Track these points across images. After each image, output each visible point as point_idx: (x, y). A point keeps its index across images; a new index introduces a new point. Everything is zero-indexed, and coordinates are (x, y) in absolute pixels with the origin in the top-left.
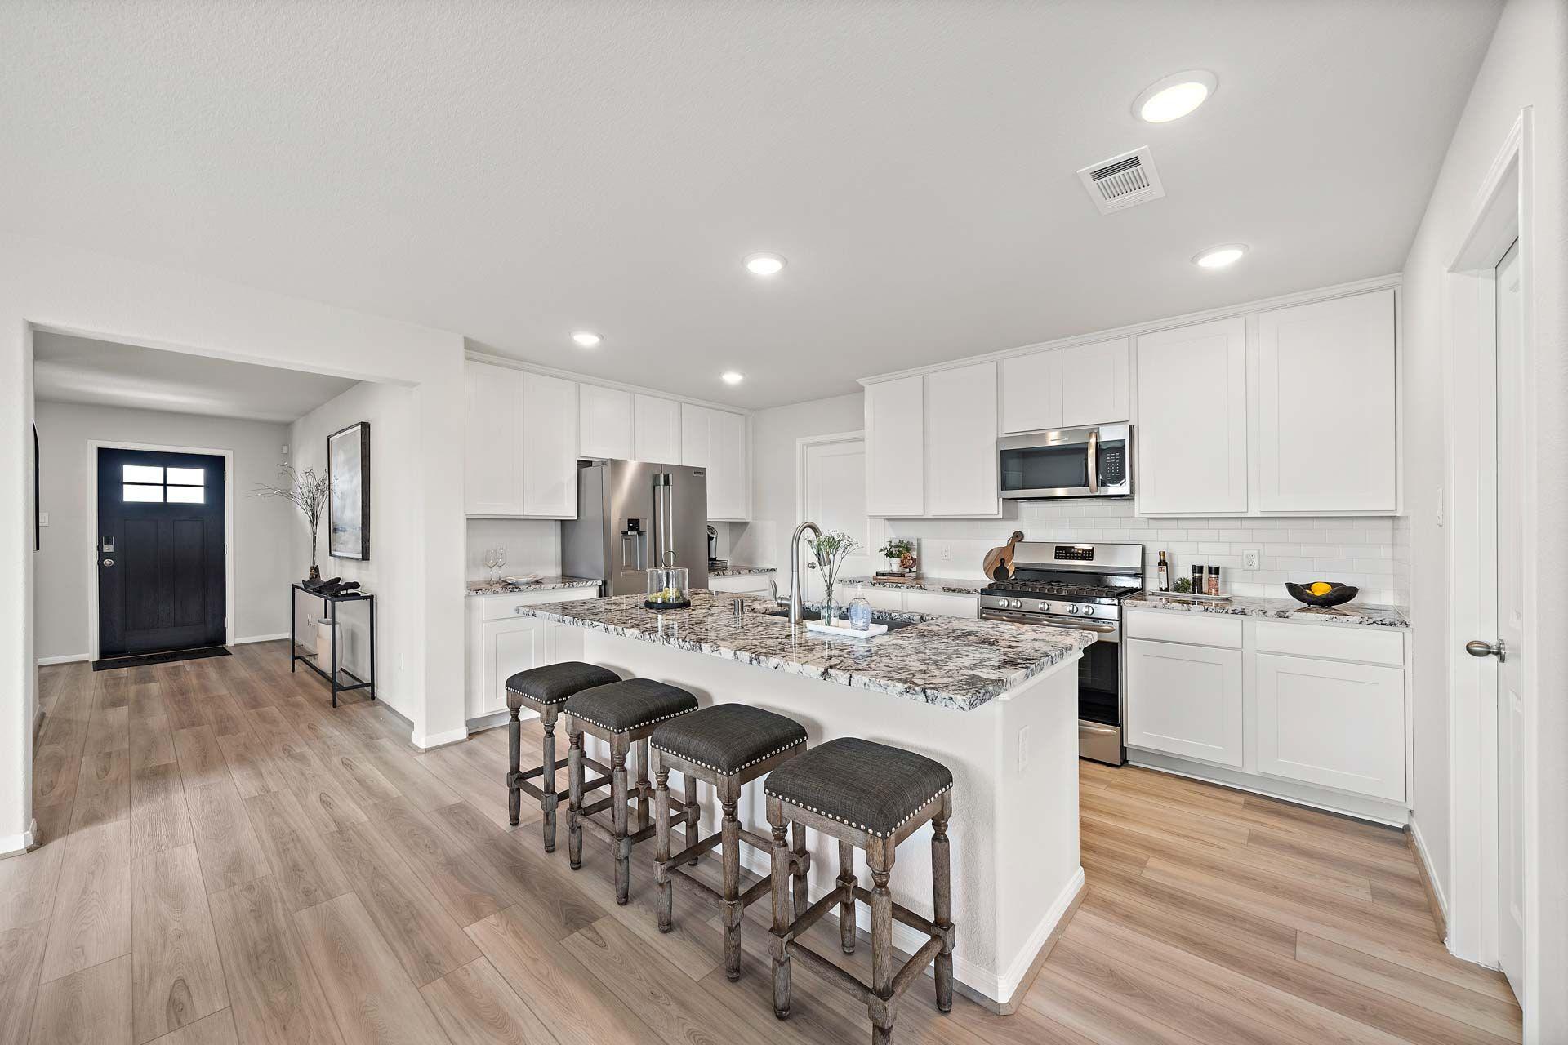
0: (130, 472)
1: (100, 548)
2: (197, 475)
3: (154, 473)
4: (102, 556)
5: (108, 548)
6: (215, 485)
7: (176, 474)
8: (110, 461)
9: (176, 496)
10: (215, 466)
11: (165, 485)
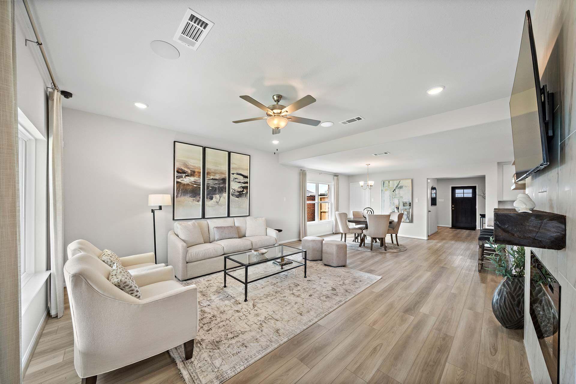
0: (457, 191)
1: (452, 206)
2: (470, 191)
3: (461, 191)
4: (452, 207)
5: (453, 206)
6: (474, 193)
7: (466, 191)
8: (454, 189)
9: (466, 196)
10: (474, 188)
11: (464, 193)
